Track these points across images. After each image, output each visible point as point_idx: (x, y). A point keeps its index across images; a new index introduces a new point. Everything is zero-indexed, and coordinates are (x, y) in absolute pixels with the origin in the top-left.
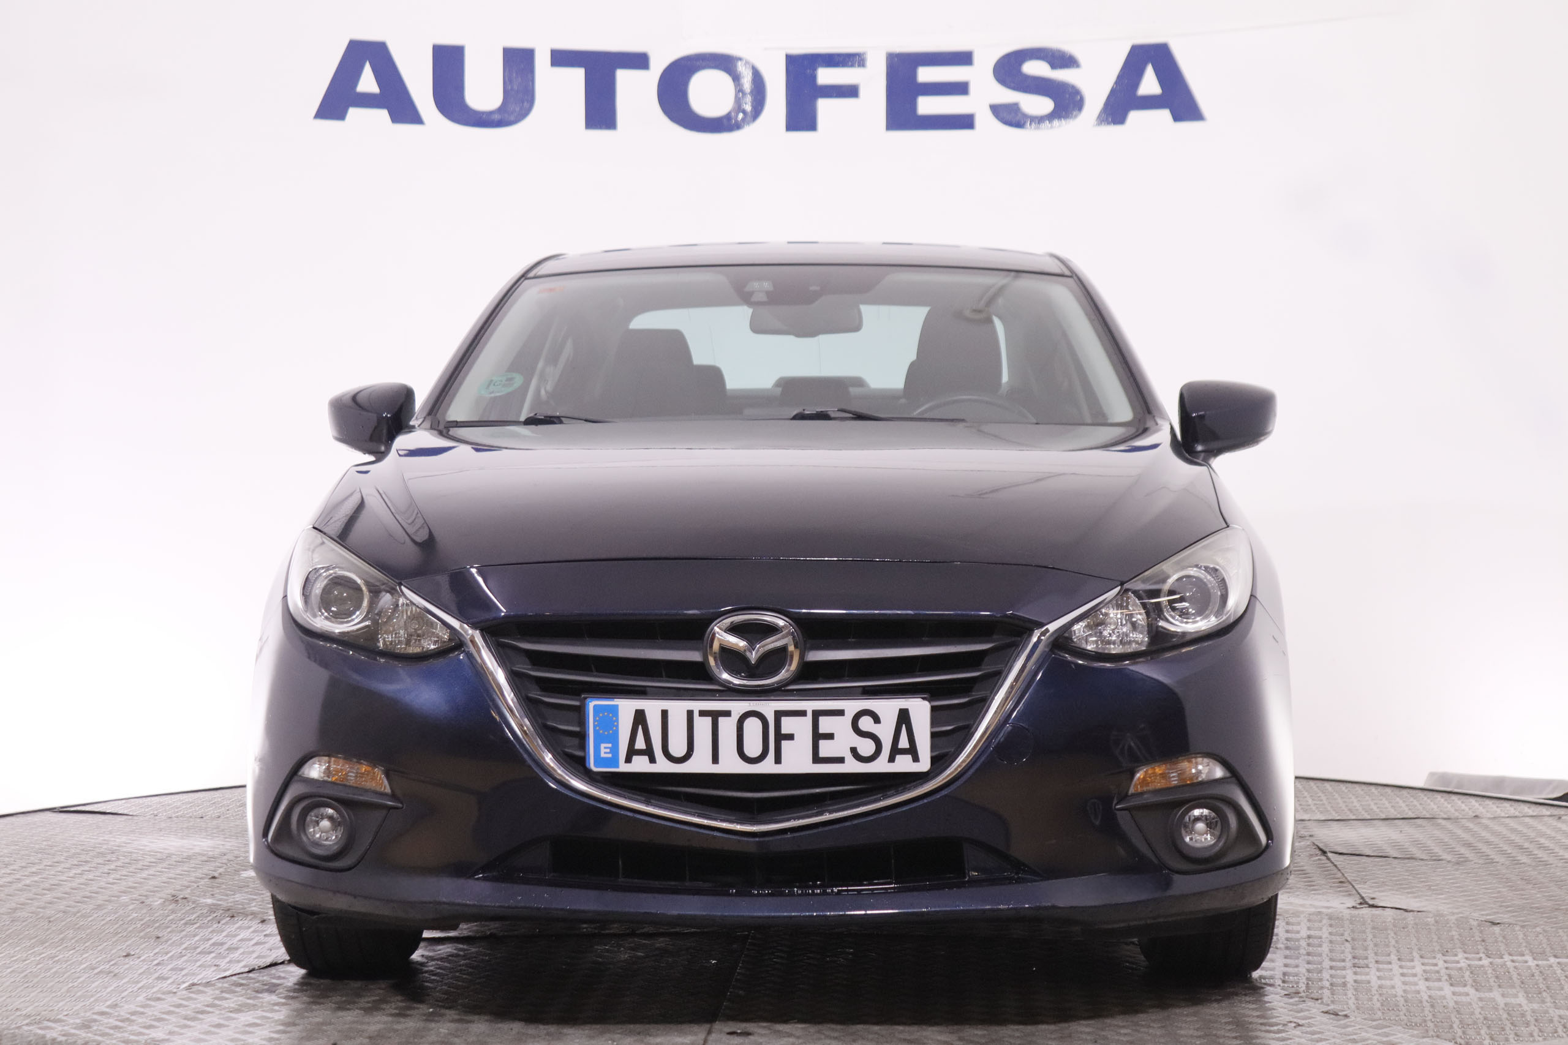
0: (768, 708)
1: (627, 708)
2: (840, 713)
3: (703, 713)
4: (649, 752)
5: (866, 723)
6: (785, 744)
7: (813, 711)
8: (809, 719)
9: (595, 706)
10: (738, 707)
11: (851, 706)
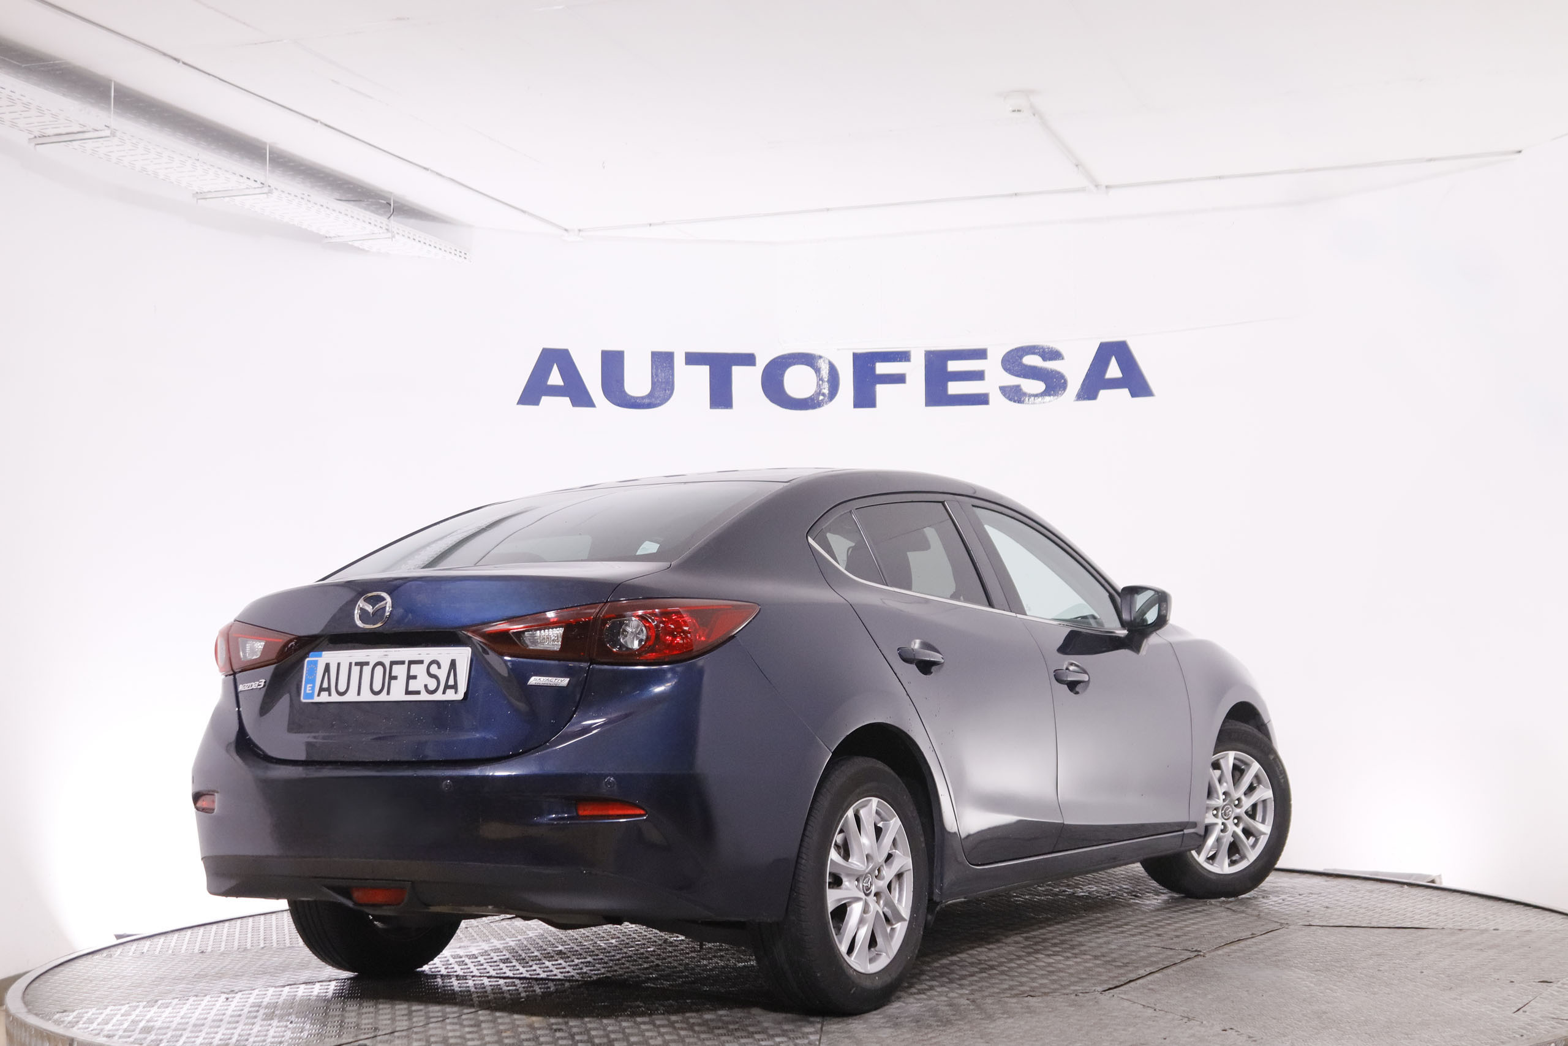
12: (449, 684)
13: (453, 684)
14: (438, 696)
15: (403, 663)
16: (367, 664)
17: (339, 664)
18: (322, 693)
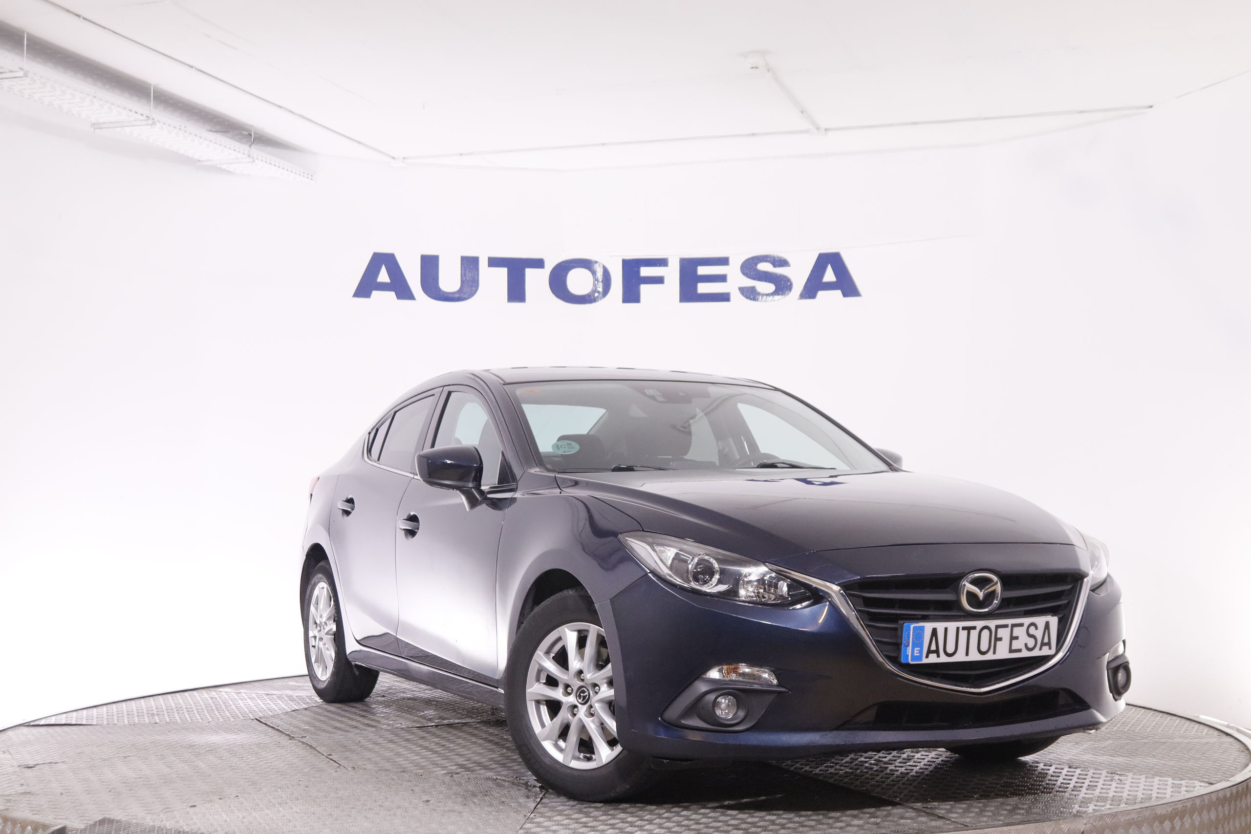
0: (992, 624)
1: (928, 626)
2: (1021, 625)
3: (964, 628)
4: (937, 652)
5: (1032, 630)
6: (998, 643)
7: (1012, 625)
8: (1009, 629)
9: (914, 627)
10: (979, 624)
11: (1027, 621)
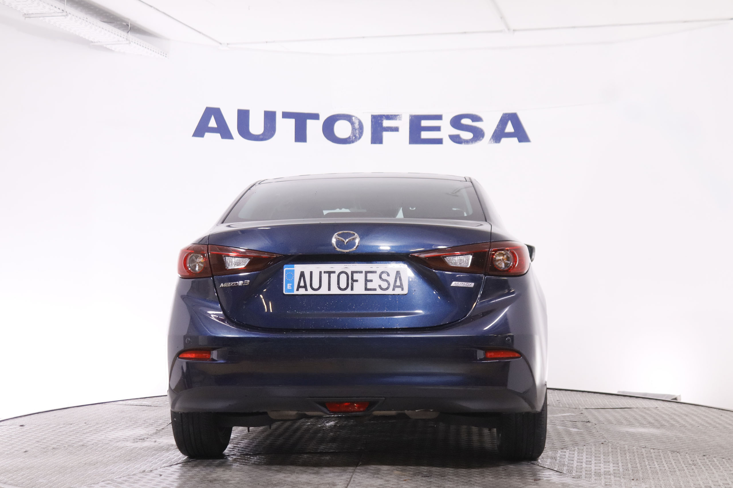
12: (397, 284)
13: (400, 285)
14: (390, 292)
15: (361, 272)
16: (334, 272)
17: (311, 273)
18: (300, 289)
